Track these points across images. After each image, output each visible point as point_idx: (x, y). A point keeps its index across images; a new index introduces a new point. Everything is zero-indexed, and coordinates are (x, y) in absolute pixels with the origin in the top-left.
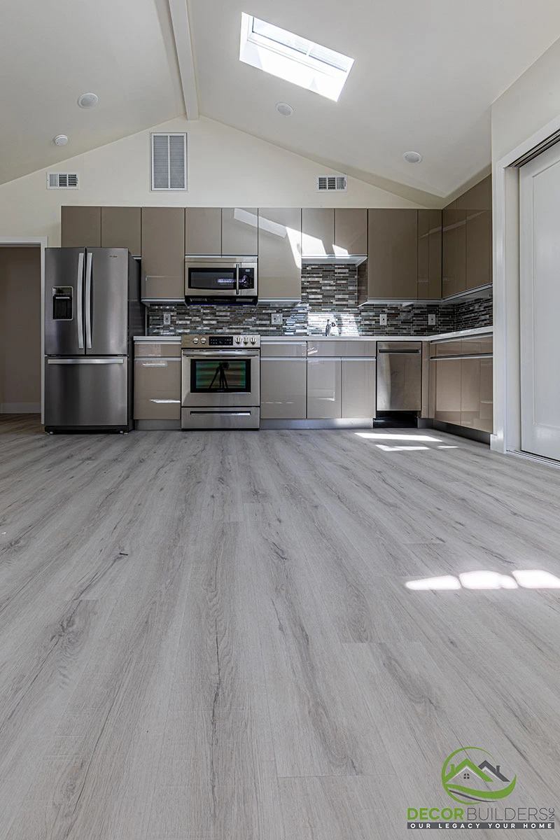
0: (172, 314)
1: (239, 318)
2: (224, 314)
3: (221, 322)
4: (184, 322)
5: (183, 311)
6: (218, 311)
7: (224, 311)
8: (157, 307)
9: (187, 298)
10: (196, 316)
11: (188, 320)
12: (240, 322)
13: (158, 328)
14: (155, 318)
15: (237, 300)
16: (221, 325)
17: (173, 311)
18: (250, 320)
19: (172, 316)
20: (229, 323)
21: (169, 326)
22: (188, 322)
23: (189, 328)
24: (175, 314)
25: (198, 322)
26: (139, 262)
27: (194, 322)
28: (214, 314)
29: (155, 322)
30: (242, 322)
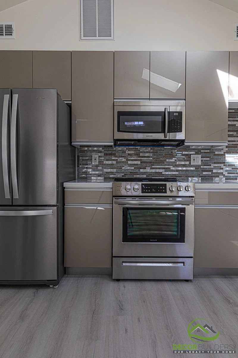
0: (100, 155)
1: (161, 159)
2: (147, 155)
3: (144, 162)
4: (110, 162)
5: (110, 152)
6: (142, 152)
7: (147, 152)
8: (86, 149)
9: (116, 141)
10: (122, 157)
11: (114, 160)
12: (162, 162)
13: (87, 168)
14: (85, 158)
15: (163, 143)
16: (144, 165)
17: (101, 152)
18: (171, 160)
19: (99, 157)
20: (151, 163)
21: (97, 166)
22: (114, 162)
23: (115, 168)
24: (103, 154)
25: (123, 162)
26: (70, 106)
27: (120, 162)
28: (138, 155)
29: (84, 162)
30: (164, 162)
